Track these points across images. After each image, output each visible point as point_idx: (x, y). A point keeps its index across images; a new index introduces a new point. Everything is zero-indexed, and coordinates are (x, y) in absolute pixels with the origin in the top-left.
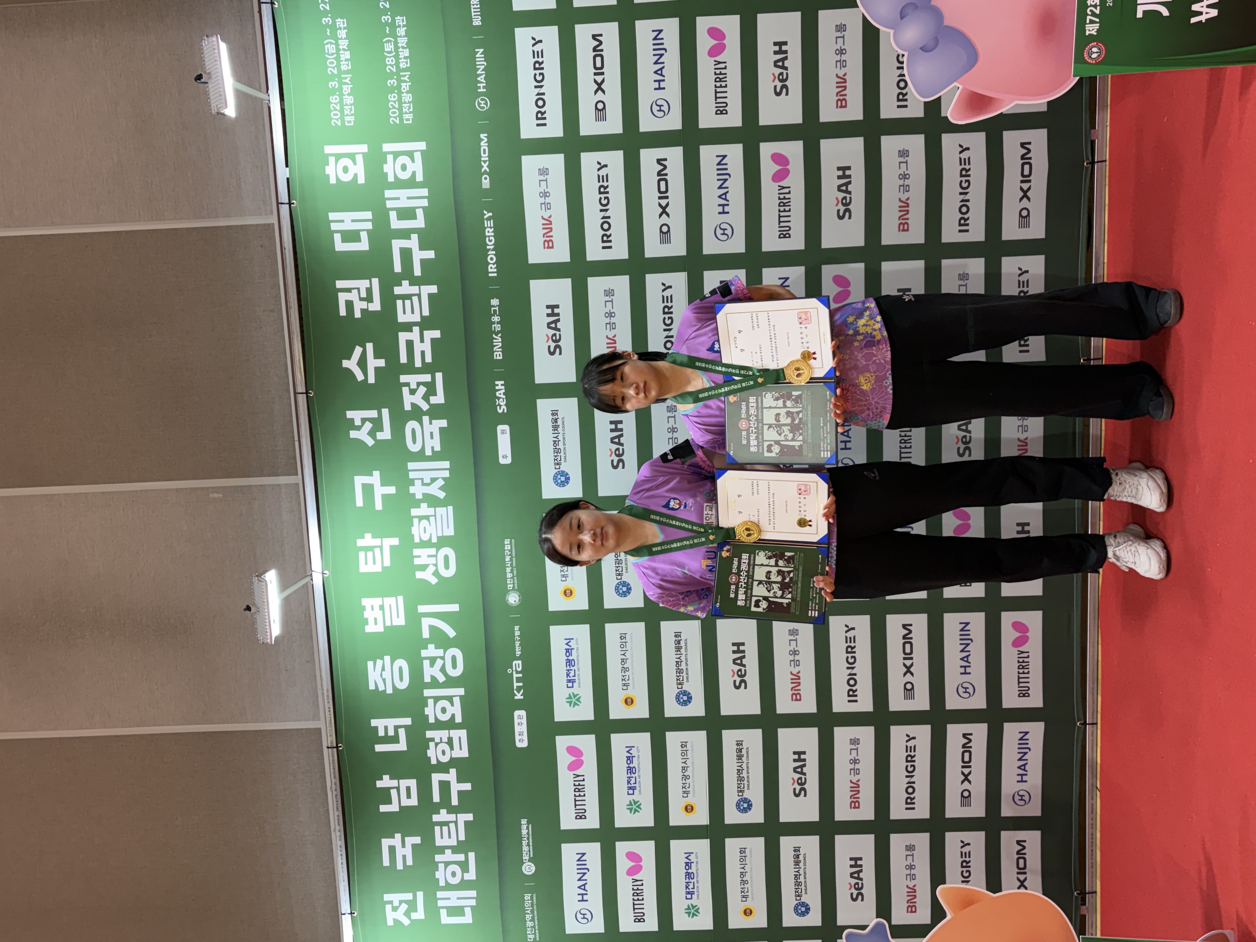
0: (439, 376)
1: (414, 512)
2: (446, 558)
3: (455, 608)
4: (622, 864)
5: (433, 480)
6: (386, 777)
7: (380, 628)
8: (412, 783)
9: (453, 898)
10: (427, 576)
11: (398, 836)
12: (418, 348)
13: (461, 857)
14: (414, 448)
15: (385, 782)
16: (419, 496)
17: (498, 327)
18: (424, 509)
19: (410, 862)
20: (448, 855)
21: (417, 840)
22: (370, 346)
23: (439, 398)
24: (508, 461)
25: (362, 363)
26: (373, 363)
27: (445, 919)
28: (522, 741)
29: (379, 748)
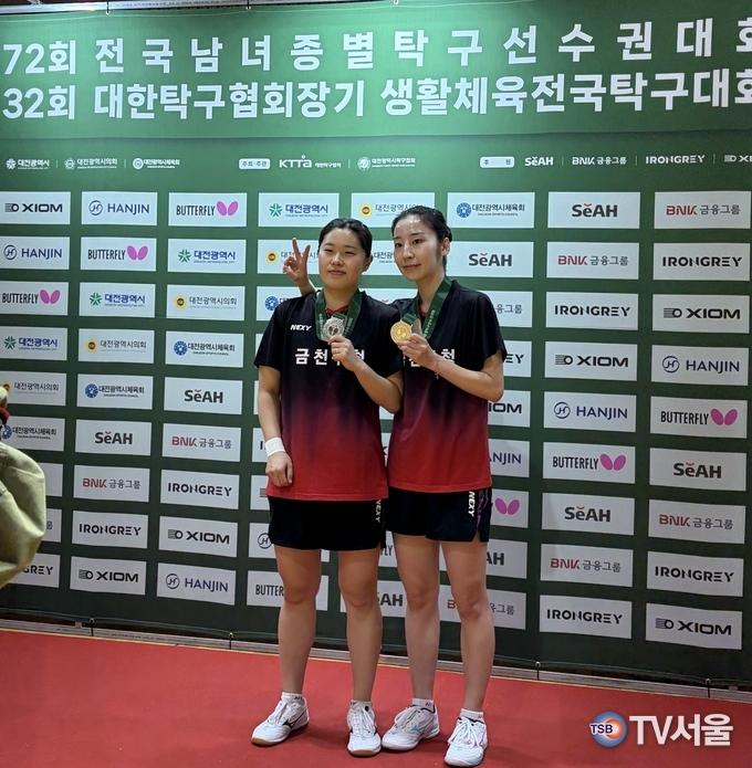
0: (561, 108)
1: (444, 81)
2: (403, 107)
3: (360, 113)
4: (138, 243)
5: (471, 99)
6: (221, 46)
7: (347, 47)
8: (215, 69)
9: (116, 98)
10: (389, 90)
11: (171, 54)
12: (588, 91)
13: (150, 106)
14: (499, 84)
15: (217, 45)
16: (457, 86)
17: (600, 162)
18: (446, 90)
19: (148, 62)
20: (152, 96)
21: (167, 70)
22: (591, 49)
23: (541, 107)
24: (483, 165)
25: (577, 42)
26: (576, 51)
27: (99, 90)
28: (244, 164)
29: (245, 41)
